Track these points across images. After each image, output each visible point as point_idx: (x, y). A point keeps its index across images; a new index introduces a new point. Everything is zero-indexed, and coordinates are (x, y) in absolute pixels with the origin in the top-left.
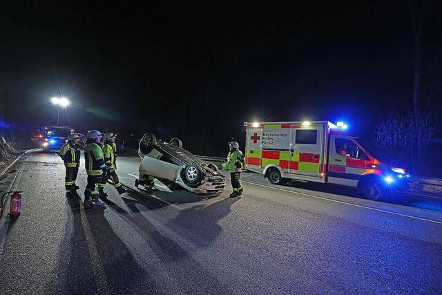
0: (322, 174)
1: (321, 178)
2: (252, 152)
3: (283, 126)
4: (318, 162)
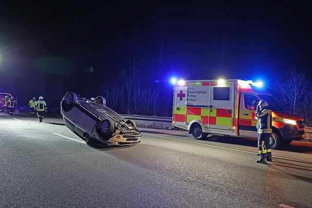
0: (234, 128)
1: (233, 132)
2: (178, 109)
3: (204, 84)
4: (230, 116)
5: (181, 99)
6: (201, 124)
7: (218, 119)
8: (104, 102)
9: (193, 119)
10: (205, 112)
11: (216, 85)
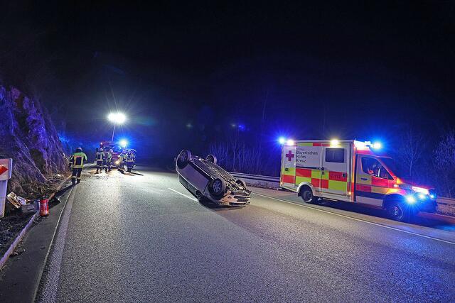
0: (350, 193)
1: (349, 197)
2: (287, 170)
3: (315, 145)
4: (345, 180)
5: (290, 160)
6: (311, 187)
7: (331, 182)
8: (215, 160)
9: (302, 181)
10: (316, 174)
11: (328, 145)
